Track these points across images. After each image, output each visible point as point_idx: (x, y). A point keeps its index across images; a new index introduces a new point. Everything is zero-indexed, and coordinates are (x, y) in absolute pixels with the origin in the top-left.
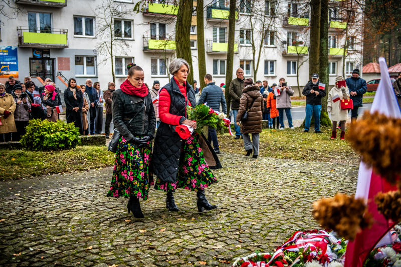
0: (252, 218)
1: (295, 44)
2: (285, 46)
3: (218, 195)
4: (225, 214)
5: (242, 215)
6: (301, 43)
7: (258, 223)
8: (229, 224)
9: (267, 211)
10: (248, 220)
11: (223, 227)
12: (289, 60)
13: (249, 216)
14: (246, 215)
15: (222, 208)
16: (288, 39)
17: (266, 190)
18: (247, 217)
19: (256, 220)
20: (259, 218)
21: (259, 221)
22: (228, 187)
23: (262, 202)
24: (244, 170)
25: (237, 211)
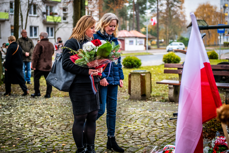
0: (61, 140)
1: (52, 14)
2: (45, 15)
3: (26, 126)
4: (39, 140)
5: (52, 139)
6: (56, 14)
7: (66, 144)
8: (45, 147)
9: (69, 135)
10: (58, 142)
11: (41, 150)
12: (48, 26)
13: (57, 139)
14: (55, 140)
15: (34, 136)
16: (47, 11)
17: (62, 120)
18: (56, 141)
19: (64, 142)
20: (66, 141)
21: (66, 142)
22: (32, 120)
23: (63, 129)
24: (38, 106)
25: (46, 136)
